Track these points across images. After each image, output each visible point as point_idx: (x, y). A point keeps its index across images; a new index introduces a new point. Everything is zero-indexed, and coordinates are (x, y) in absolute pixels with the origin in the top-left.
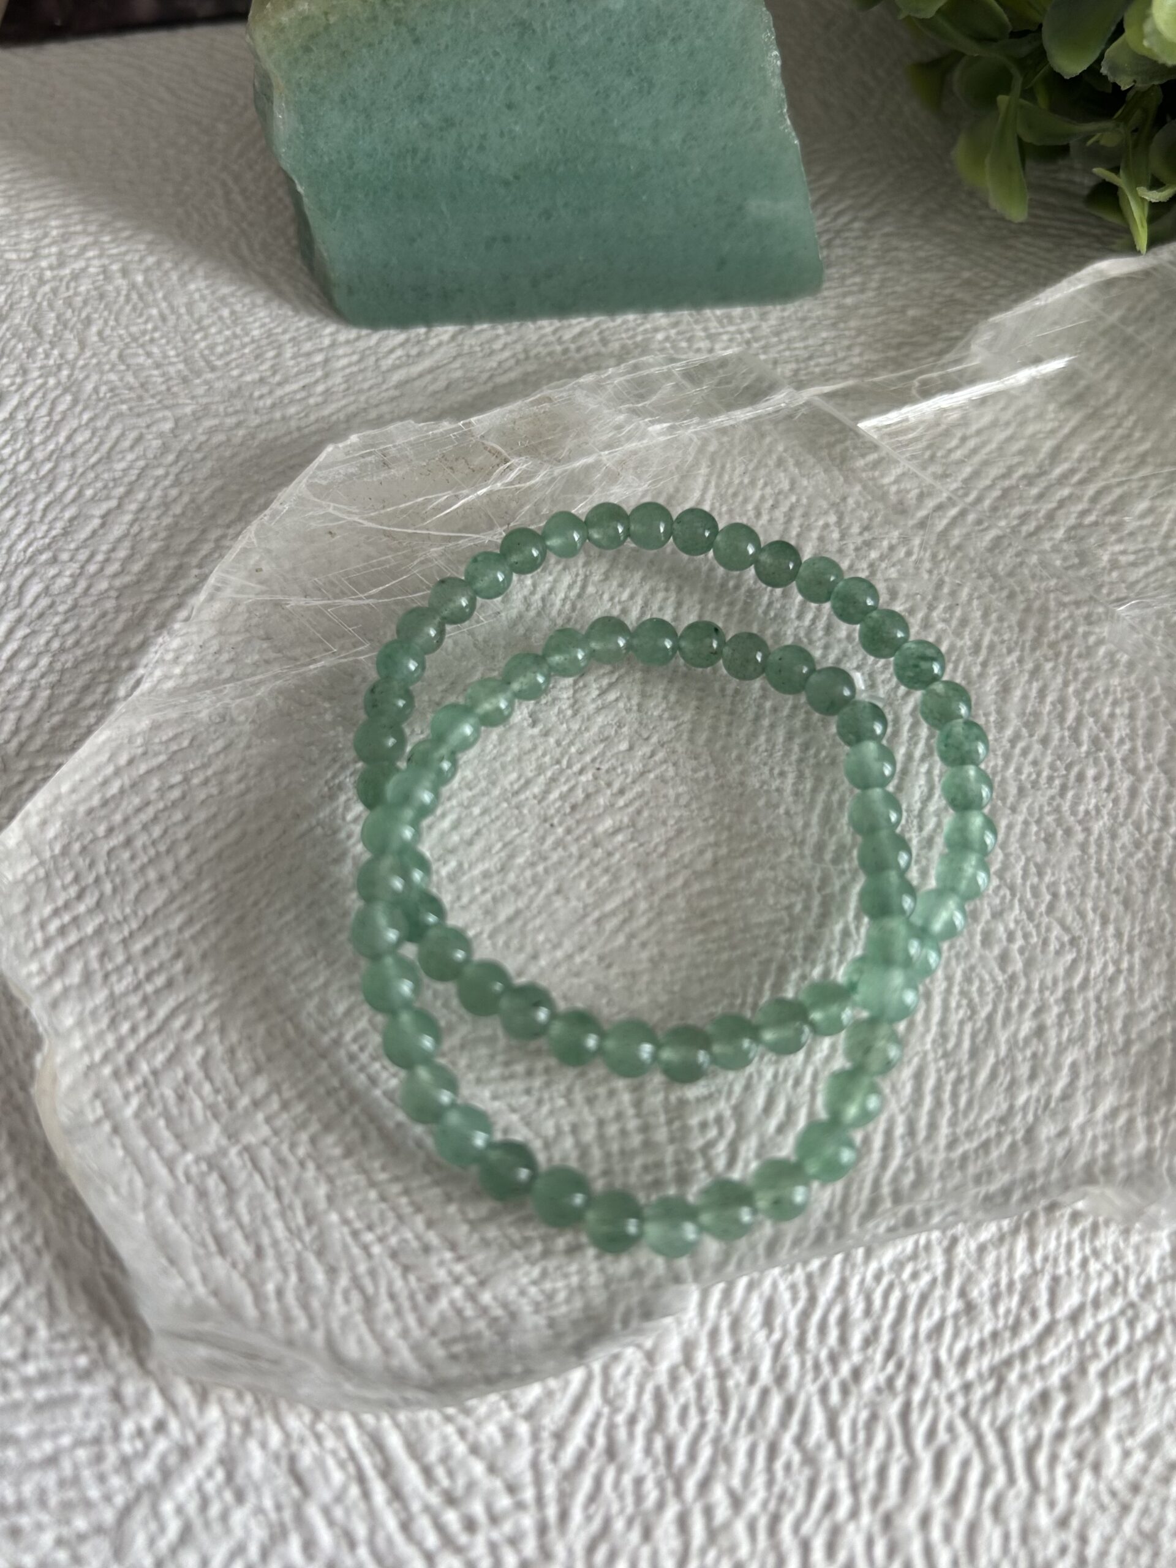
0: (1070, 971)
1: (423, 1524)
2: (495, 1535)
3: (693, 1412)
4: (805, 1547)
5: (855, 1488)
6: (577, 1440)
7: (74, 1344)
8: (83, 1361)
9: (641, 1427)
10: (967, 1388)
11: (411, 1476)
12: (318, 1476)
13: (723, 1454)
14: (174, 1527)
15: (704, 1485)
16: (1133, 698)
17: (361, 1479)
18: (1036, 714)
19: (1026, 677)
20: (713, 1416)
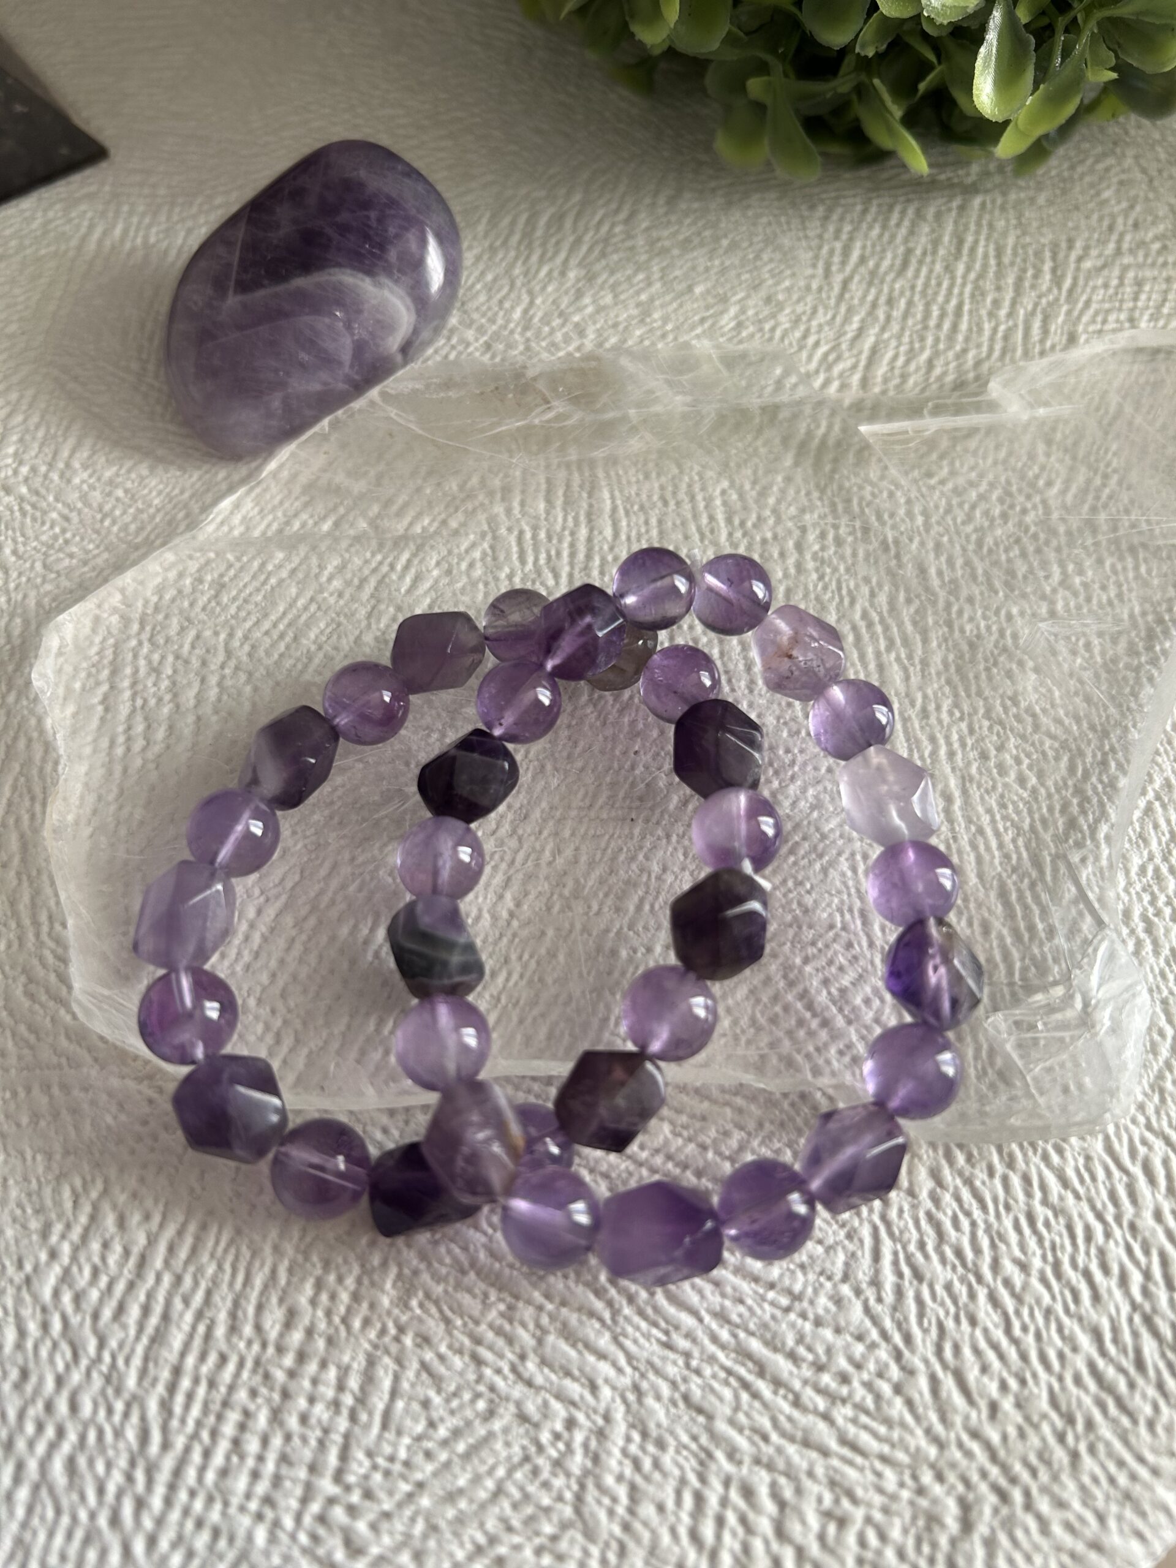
0: (1072, 769)
1: (809, 1395)
2: (865, 1376)
3: (961, 1216)
4: (1087, 1275)
5: (1100, 1217)
6: (889, 1279)
7: (467, 1396)
8: (481, 1405)
9: (930, 1248)
10: (1141, 1107)
11: (782, 1365)
12: (712, 1398)
13: (997, 1238)
14: (622, 1492)
15: (996, 1266)
16: (1018, 541)
17: (746, 1385)
18: (953, 581)
19: (932, 556)
20: (977, 1214)
